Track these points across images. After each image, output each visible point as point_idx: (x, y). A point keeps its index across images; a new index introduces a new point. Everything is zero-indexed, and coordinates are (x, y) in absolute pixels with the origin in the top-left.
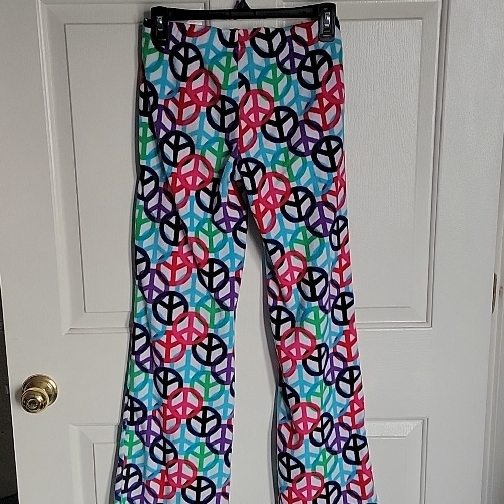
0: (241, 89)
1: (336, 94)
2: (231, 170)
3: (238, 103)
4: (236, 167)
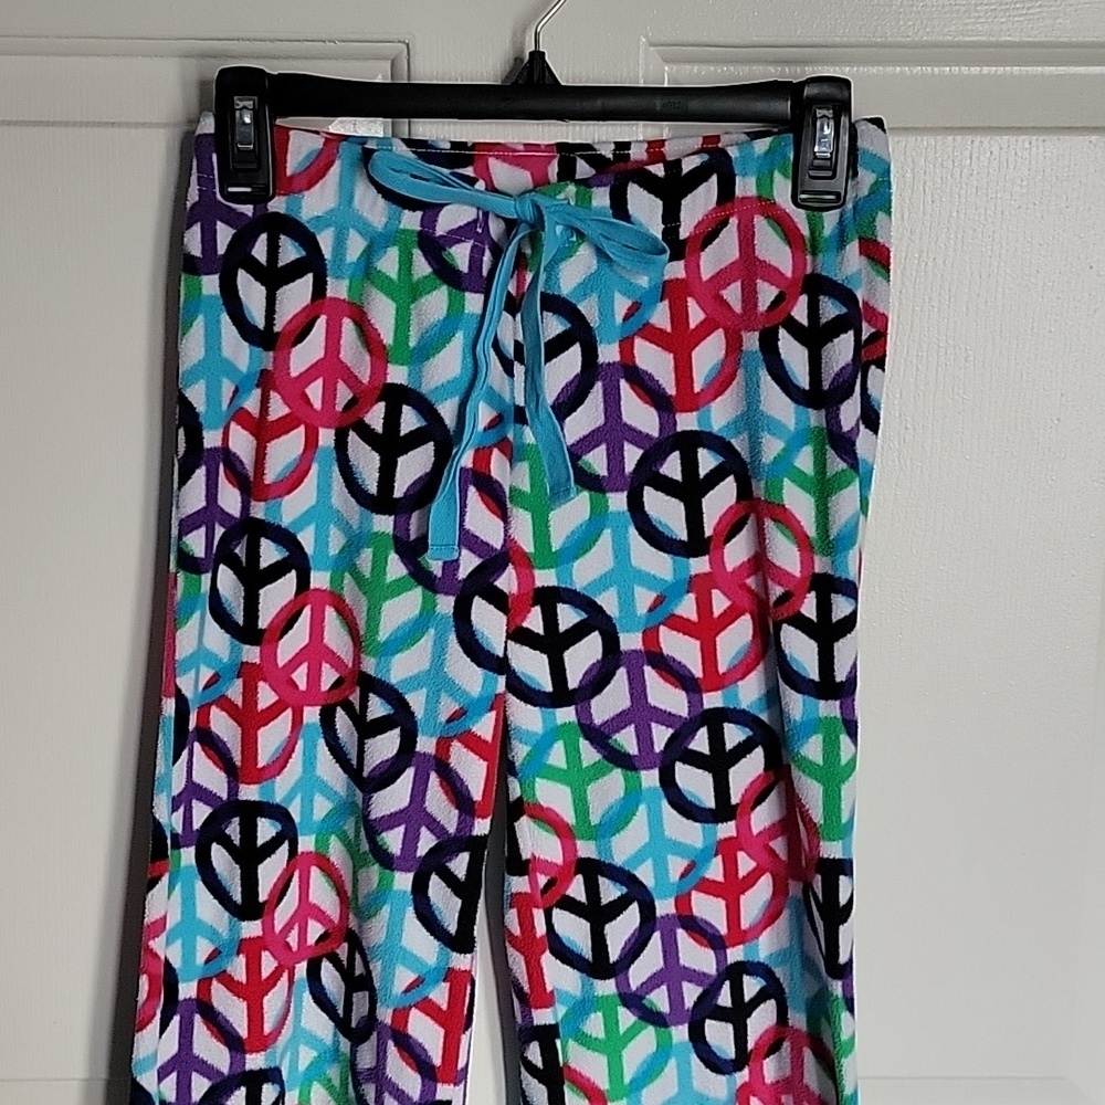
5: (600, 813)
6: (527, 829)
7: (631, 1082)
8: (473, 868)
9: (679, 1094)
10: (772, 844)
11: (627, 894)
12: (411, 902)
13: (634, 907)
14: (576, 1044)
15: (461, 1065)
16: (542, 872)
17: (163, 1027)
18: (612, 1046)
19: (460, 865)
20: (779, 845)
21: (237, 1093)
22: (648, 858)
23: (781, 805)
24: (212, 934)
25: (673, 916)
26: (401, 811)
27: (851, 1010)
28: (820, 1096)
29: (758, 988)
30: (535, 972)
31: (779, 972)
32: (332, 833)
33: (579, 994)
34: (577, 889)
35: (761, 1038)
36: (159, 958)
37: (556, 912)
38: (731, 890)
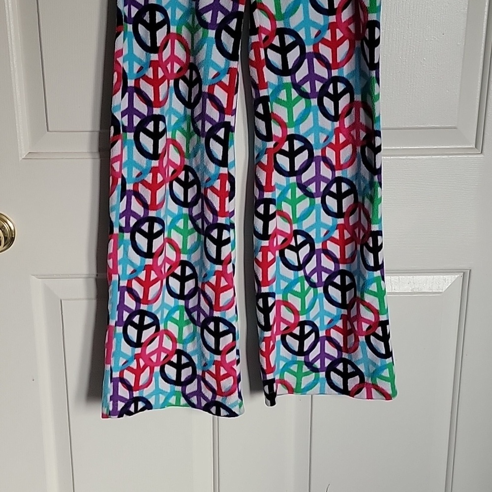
5: (285, 8)
6: (257, 14)
7: (296, 121)
8: (238, 25)
9: (313, 127)
10: (349, 27)
11: (295, 41)
12: (215, 42)
13: (298, 48)
14: (276, 104)
15: (234, 108)
16: (264, 33)
17: (123, 96)
18: (289, 105)
19: (233, 24)
20: (352, 27)
21: (150, 123)
22: (303, 27)
23: (353, 9)
24: (139, 61)
25: (312, 52)
26: (211, 5)
27: (378, 83)
28: (366, 126)
29: (343, 88)
30: (261, 75)
31: (351, 81)
32: (183, 24)
33: (277, 84)
34: (276, 41)
35: (344, 109)
36: (121, 66)
37: (269, 50)
38: (334, 44)
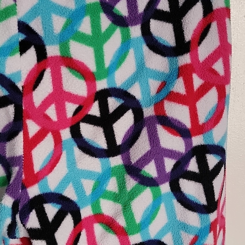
0: (24, 55)
1: (218, 67)
2: (9, 221)
3: (20, 85)
4: (18, 217)
